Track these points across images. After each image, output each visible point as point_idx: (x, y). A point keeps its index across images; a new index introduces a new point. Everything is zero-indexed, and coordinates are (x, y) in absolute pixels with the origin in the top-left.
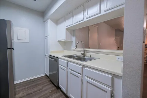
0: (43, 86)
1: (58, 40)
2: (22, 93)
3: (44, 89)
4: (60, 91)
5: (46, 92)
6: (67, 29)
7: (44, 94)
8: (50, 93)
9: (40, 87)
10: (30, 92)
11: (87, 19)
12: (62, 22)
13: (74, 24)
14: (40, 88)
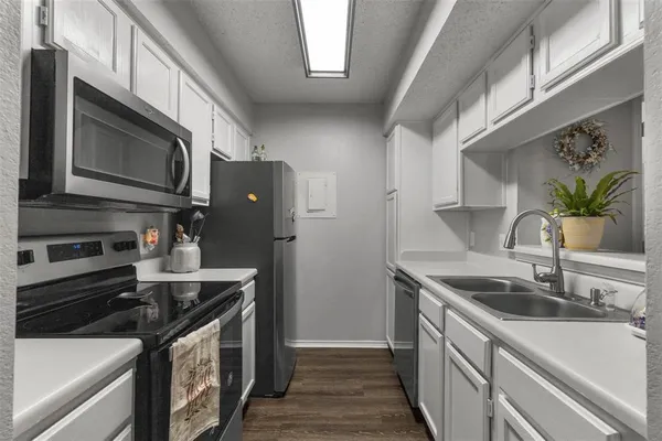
0: (366, 383)
1: (437, 206)
2: (306, 381)
3: (368, 396)
4: (423, 430)
5: (372, 411)
6: (465, 152)
7: (362, 413)
8: (385, 419)
9: (357, 385)
10: (326, 388)
11: (548, 90)
12: (448, 124)
13: (492, 128)
14: (357, 387)
